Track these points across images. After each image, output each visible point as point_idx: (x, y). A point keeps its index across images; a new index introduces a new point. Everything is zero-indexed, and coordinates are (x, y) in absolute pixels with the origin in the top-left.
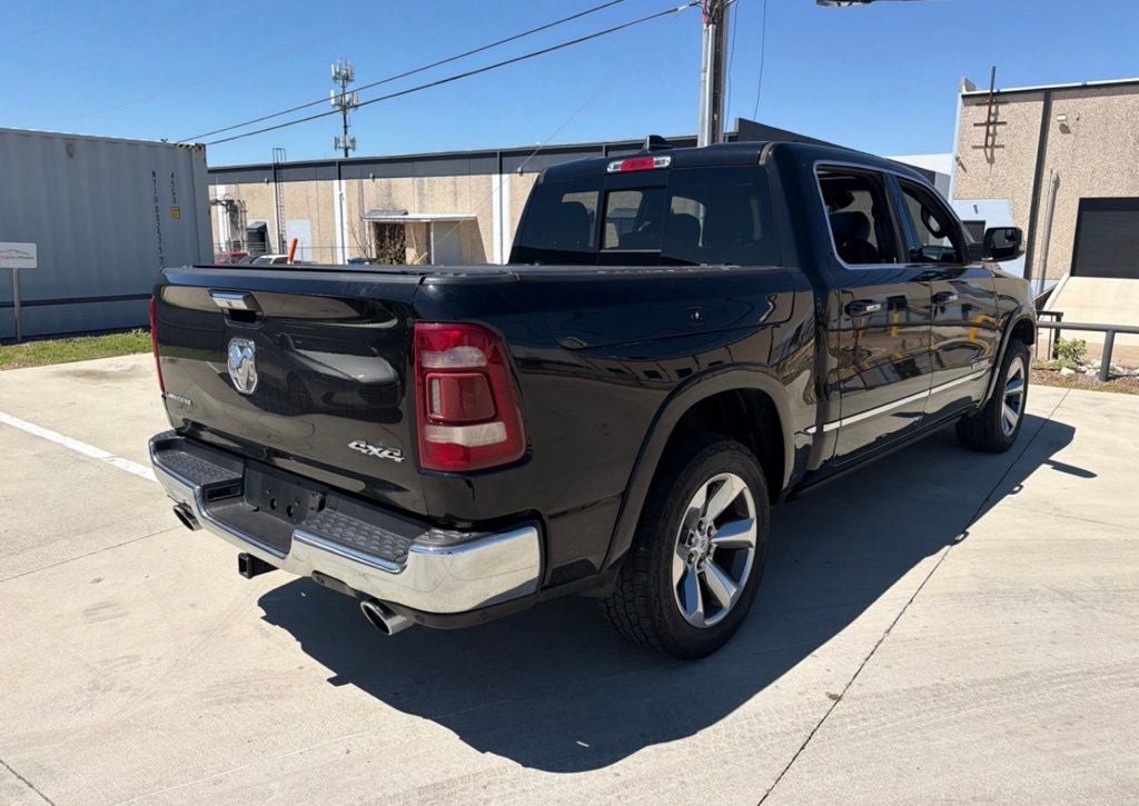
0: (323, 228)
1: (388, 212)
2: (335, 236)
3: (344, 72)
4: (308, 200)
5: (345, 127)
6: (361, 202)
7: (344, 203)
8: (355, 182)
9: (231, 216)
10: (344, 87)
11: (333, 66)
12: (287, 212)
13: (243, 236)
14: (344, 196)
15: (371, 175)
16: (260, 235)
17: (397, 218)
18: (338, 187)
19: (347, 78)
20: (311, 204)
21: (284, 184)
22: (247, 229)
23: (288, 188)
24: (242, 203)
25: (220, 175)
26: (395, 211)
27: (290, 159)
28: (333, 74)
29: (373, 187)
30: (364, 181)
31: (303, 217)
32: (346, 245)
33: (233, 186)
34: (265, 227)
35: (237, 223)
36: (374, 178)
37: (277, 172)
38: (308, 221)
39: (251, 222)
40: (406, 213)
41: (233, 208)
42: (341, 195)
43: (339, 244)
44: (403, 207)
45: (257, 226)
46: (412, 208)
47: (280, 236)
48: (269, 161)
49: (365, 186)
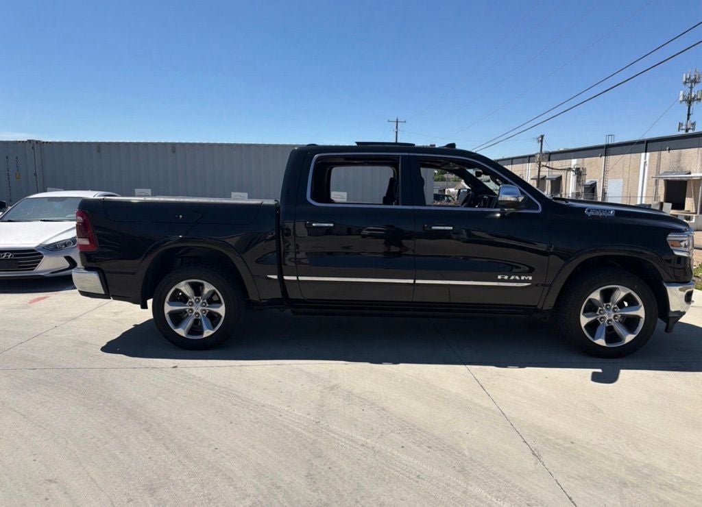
0: (630, 184)
1: (677, 173)
2: (637, 190)
3: (693, 78)
4: (623, 167)
5: (689, 115)
6: (658, 166)
7: (647, 168)
8: (656, 154)
9: (577, 178)
10: (691, 88)
11: (684, 75)
12: (610, 174)
13: (582, 190)
14: (647, 163)
15: (668, 148)
16: (592, 188)
17: (683, 176)
18: (644, 157)
19: (695, 81)
20: (625, 168)
21: (611, 157)
22: (585, 185)
23: (612, 159)
24: (584, 170)
25: (574, 153)
26: (682, 172)
27: (617, 141)
28: (684, 80)
29: (667, 157)
30: (663, 152)
31: (619, 178)
32: (644, 195)
33: (581, 159)
34: (596, 183)
35: (580, 181)
36: (669, 150)
37: (607, 150)
38: (622, 180)
39: (588, 181)
40: (690, 173)
41: (579, 173)
42: (645, 162)
43: (639, 195)
44: (688, 169)
45: (590, 184)
46: (694, 170)
47: (604, 190)
48: (603, 143)
49: (662, 156)
